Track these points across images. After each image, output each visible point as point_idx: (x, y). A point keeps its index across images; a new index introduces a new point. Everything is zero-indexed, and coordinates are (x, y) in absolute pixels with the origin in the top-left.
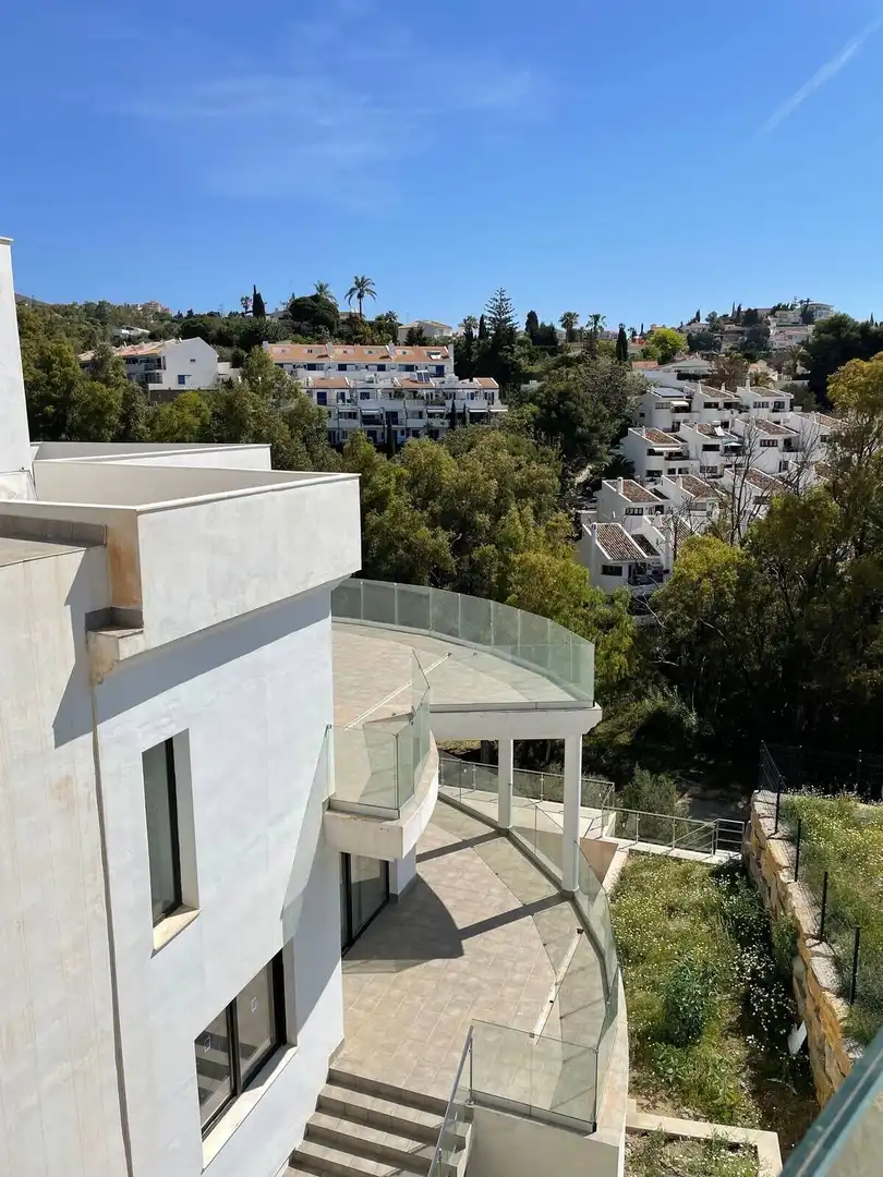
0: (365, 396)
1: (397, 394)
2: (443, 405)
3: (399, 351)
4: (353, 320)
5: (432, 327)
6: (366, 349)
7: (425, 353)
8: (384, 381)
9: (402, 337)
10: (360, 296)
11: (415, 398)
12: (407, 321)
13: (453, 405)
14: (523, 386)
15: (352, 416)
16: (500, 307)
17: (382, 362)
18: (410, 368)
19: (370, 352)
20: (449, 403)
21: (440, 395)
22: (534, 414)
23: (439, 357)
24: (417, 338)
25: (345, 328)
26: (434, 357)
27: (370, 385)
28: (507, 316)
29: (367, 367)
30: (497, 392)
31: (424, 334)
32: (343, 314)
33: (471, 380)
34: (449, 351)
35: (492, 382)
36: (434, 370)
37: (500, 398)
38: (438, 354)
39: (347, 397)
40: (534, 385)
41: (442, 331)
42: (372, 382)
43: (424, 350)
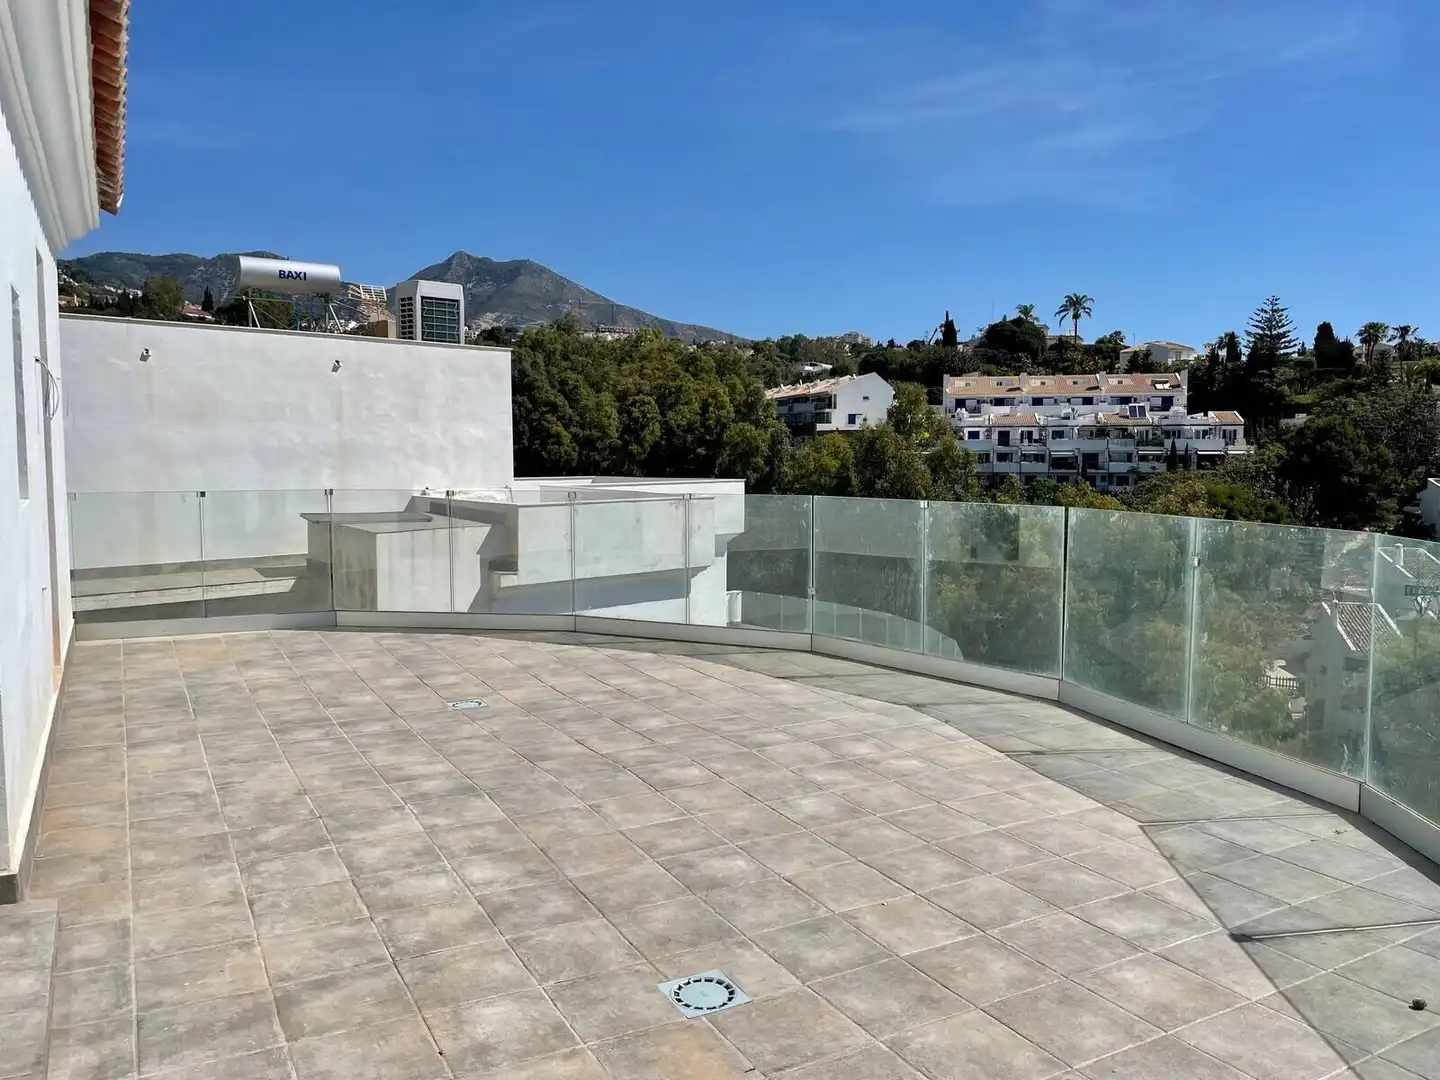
0: (1058, 435)
1: (1101, 432)
2: (1162, 445)
3: (1113, 381)
4: (1062, 344)
5: (1165, 350)
6: (1069, 379)
7: (1149, 382)
8: (1086, 417)
9: (1123, 363)
10: (1076, 316)
11: (1124, 437)
12: (1134, 342)
13: (1173, 443)
14: (1284, 422)
15: (1039, 458)
16: (1269, 320)
17: (1089, 394)
18: (1125, 400)
19: (1075, 383)
20: (1168, 443)
21: (1159, 433)
22: (1279, 457)
23: (1167, 386)
24: (1142, 363)
25: (1052, 355)
26: (1159, 386)
27: (1065, 422)
28: (1281, 331)
29: (1069, 401)
30: (1240, 431)
31: (1152, 358)
32: (1053, 338)
33: (1206, 415)
34: (1182, 378)
35: (1236, 417)
36: (1158, 402)
37: (1245, 436)
38: (1166, 382)
39: (1036, 436)
40: (1301, 419)
41: (1178, 354)
42: (1068, 418)
43: (1148, 378)
